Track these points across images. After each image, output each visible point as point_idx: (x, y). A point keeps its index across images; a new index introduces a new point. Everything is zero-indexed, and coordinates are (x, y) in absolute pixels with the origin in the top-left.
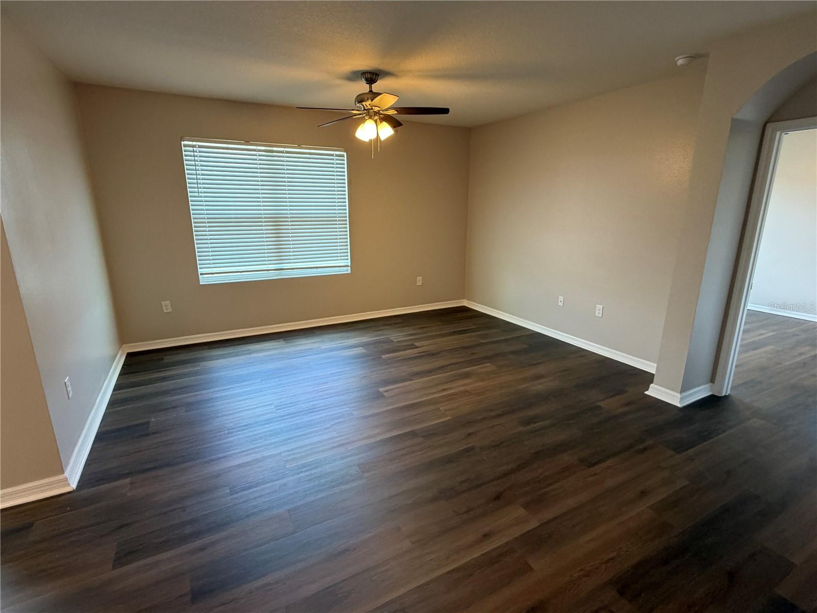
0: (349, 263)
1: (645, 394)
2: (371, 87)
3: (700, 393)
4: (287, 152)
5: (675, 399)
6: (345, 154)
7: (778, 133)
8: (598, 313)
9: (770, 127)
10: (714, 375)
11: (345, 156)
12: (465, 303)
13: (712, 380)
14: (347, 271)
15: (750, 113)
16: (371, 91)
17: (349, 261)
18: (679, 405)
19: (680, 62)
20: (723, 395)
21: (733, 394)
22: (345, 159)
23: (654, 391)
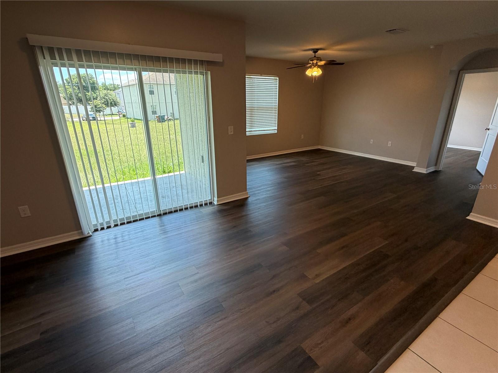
0: (276, 128)
1: (413, 171)
2: (315, 54)
3: (432, 169)
4: (257, 78)
5: (424, 171)
6: (278, 78)
7: (464, 74)
8: (389, 145)
9: (461, 72)
10: (436, 163)
11: (278, 79)
12: (320, 147)
13: (436, 165)
14: (275, 132)
15: (455, 68)
16: (315, 56)
17: (277, 127)
18: (426, 173)
19: (432, 47)
20: (439, 170)
21: (443, 170)
22: (278, 80)
23: (415, 170)
